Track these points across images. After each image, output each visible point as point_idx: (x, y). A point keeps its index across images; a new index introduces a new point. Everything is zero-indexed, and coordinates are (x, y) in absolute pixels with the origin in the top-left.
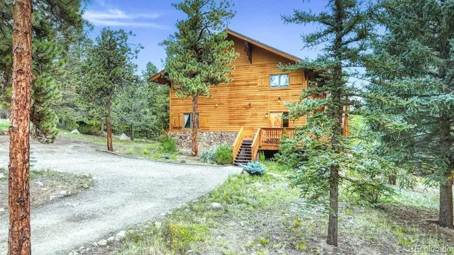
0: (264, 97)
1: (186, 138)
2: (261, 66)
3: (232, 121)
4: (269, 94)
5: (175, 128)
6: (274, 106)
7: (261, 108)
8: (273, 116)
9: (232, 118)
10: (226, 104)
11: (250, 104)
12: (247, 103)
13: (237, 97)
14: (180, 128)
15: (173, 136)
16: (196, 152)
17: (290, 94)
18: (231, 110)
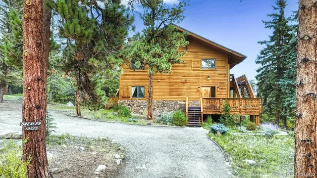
0: (196, 75)
1: (133, 105)
2: (194, 52)
3: (171, 93)
4: (200, 73)
5: (123, 97)
6: (205, 82)
7: (194, 83)
8: (203, 89)
9: (171, 90)
10: (167, 80)
11: (186, 80)
12: (184, 79)
13: (175, 74)
14: (128, 97)
15: (122, 104)
16: (151, 116)
17: (217, 73)
18: (171, 84)
